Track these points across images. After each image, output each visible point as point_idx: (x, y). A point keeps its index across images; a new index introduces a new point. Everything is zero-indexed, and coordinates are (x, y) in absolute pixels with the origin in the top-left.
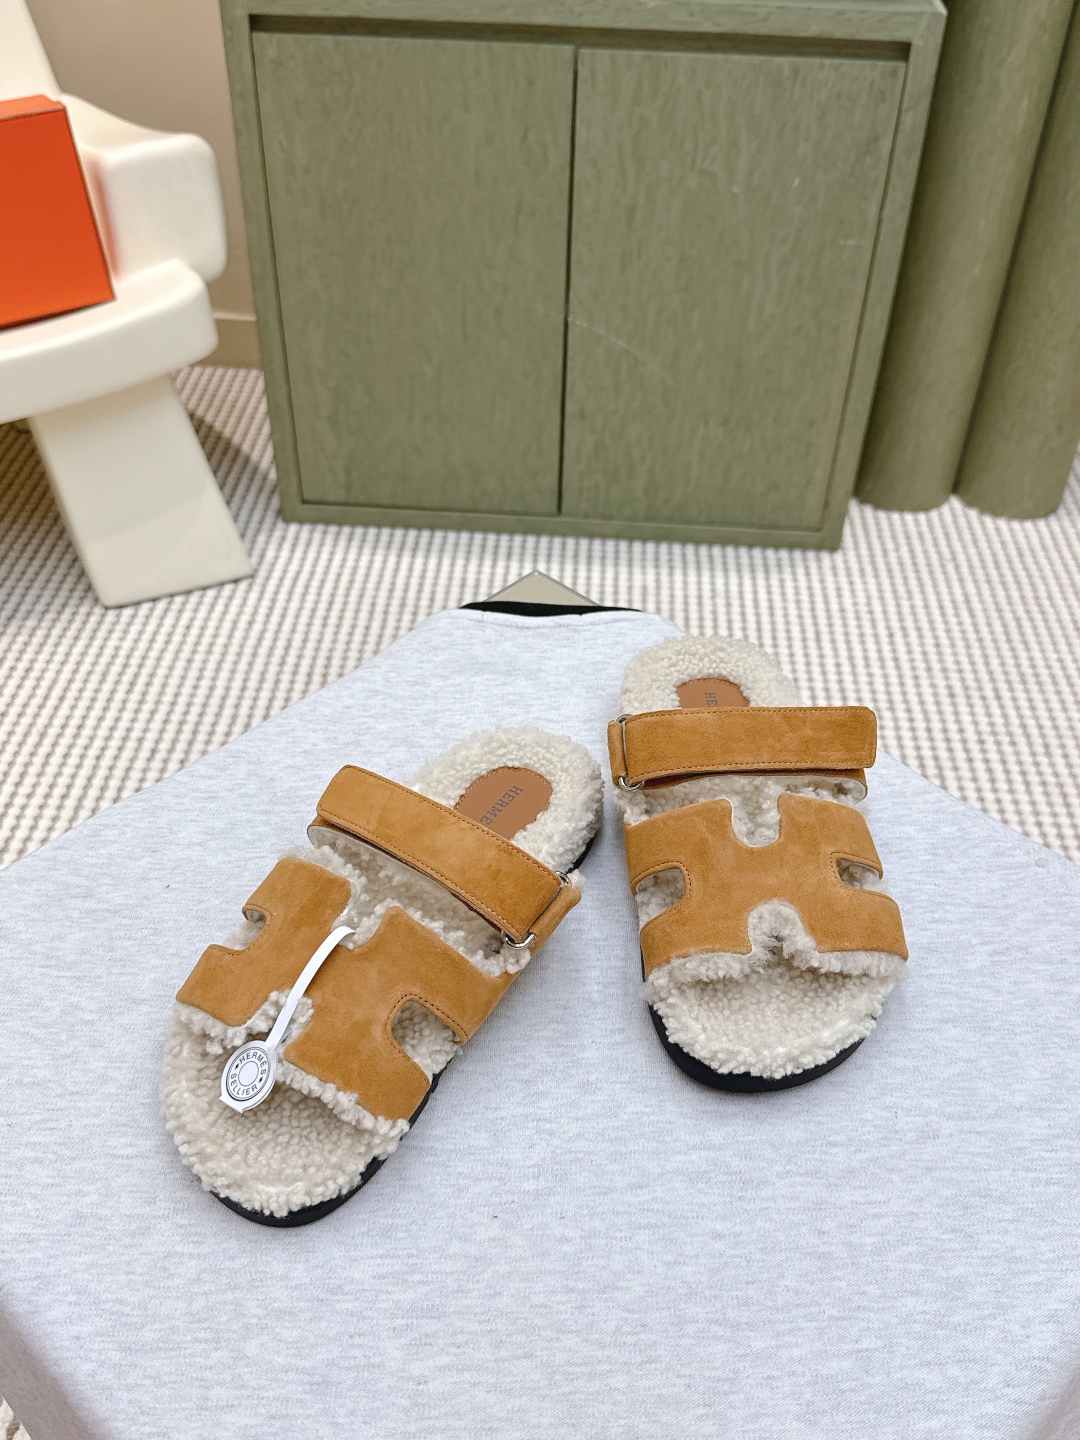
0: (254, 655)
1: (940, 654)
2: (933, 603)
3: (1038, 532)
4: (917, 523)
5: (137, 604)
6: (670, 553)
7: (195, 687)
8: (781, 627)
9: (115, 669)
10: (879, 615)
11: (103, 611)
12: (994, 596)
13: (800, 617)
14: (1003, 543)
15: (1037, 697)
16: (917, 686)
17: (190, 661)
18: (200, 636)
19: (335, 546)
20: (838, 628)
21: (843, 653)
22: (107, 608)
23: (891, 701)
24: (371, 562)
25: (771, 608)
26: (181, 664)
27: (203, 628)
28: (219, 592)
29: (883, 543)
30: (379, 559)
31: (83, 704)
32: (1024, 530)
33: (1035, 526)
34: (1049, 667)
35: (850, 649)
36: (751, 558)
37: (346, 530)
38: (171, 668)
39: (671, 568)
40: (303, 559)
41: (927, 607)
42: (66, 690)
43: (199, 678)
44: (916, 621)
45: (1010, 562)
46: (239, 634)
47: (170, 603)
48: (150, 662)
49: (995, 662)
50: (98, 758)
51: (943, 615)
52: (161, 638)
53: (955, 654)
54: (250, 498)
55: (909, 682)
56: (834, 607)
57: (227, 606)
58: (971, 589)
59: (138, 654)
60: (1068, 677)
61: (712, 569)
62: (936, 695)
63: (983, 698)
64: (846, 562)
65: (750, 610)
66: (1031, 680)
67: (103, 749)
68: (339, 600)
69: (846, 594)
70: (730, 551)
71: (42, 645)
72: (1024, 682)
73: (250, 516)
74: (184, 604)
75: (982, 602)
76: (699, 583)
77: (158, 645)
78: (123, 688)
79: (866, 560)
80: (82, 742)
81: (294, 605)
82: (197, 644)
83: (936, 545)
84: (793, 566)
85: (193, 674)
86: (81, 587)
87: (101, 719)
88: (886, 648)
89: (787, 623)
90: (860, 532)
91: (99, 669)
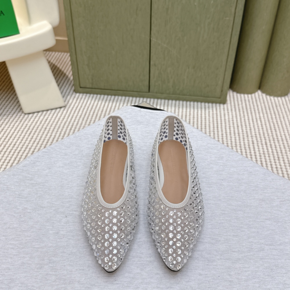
0: (63, 127)
1: (251, 132)
2: (251, 119)
3: (282, 100)
4: (248, 97)
5: (34, 113)
6: (179, 104)
7: (47, 135)
8: (207, 124)
9: (26, 130)
10: (235, 121)
11: (24, 115)
12: (268, 117)
13: (213, 121)
14: (272, 103)
15: (277, 144)
16: (244, 140)
17: (46, 128)
18: (49, 122)
19: (88, 99)
20: (223, 125)
21: (224, 131)
22: (25, 114)
23: (236, 144)
24: (98, 104)
25: (205, 119)
26: (43, 129)
27: (50, 120)
28: (56, 111)
29: (238, 102)
30: (100, 103)
31: (16, 139)
32: (278, 100)
33: (281, 99)
34: (281, 136)
35: (226, 130)
36: (201, 105)
37: (92, 95)
38: (41, 130)
39: (179, 107)
40: (79, 103)
41: (249, 119)
42: (12, 135)
43: (48, 133)
44: (245, 123)
45: (273, 108)
46: (60, 122)
47: (42, 113)
48: (35, 128)
49: (266, 135)
50: (18, 153)
51: (253, 122)
52: (39, 122)
53: (255, 132)
54: (67, 87)
55: (242, 139)
56: (223, 119)
57: (57, 114)
58: (262, 115)
59: (32, 126)
60: (286, 139)
61: (190, 108)
62: (249, 143)
63: (262, 144)
64: (227, 107)
65: (199, 119)
66: (276, 140)
67: (20, 151)
68: (88, 113)
69: (227, 116)
70: (196, 103)
71: (7, 123)
72: (274, 140)
73: (66, 91)
74: (46, 114)
75: (264, 119)
76: (186, 112)
77: (38, 124)
78: (27, 135)
79: (233, 107)
80: (14, 148)
81: (75, 114)
82: (48, 124)
83: (253, 103)
84: (212, 108)
85: (46, 132)
86: (19, 109)
87: (20, 143)
88: (236, 130)
89: (209, 123)
90: (232, 99)
91: (22, 130)
